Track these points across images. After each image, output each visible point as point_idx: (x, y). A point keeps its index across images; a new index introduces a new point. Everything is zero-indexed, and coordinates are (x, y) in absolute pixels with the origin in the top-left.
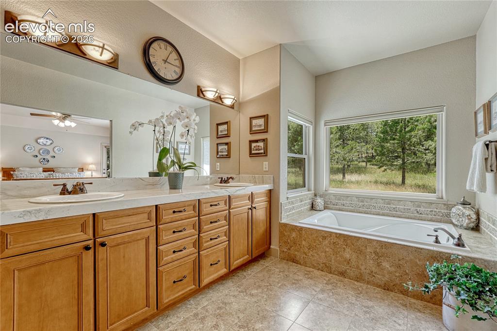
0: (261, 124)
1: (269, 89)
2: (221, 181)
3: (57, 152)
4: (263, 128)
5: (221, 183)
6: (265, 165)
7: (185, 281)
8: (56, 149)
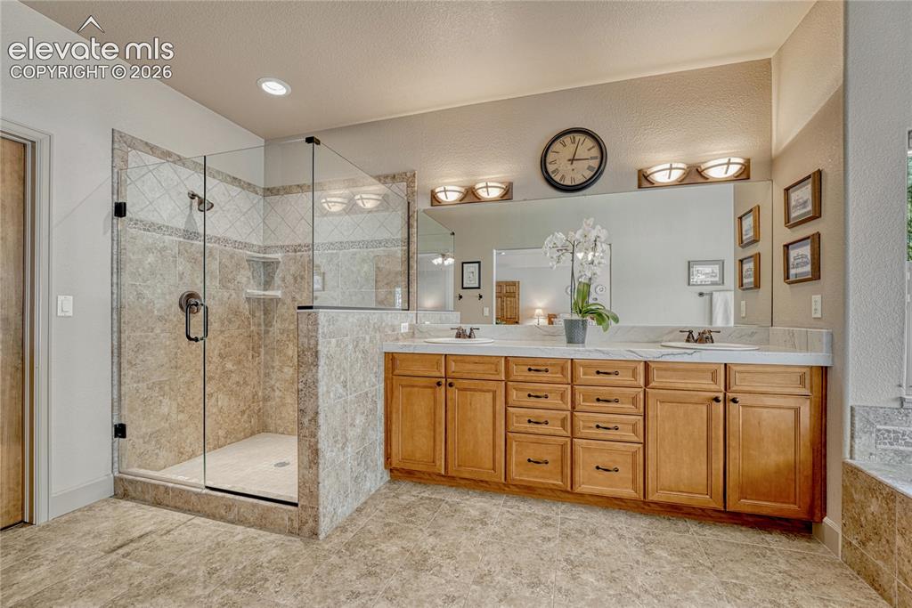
0: (805, 199)
1: (823, 104)
2: (689, 337)
3: (599, 292)
4: (809, 208)
5: (688, 341)
6: (816, 301)
7: (543, 466)
8: (598, 289)
